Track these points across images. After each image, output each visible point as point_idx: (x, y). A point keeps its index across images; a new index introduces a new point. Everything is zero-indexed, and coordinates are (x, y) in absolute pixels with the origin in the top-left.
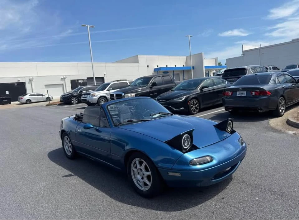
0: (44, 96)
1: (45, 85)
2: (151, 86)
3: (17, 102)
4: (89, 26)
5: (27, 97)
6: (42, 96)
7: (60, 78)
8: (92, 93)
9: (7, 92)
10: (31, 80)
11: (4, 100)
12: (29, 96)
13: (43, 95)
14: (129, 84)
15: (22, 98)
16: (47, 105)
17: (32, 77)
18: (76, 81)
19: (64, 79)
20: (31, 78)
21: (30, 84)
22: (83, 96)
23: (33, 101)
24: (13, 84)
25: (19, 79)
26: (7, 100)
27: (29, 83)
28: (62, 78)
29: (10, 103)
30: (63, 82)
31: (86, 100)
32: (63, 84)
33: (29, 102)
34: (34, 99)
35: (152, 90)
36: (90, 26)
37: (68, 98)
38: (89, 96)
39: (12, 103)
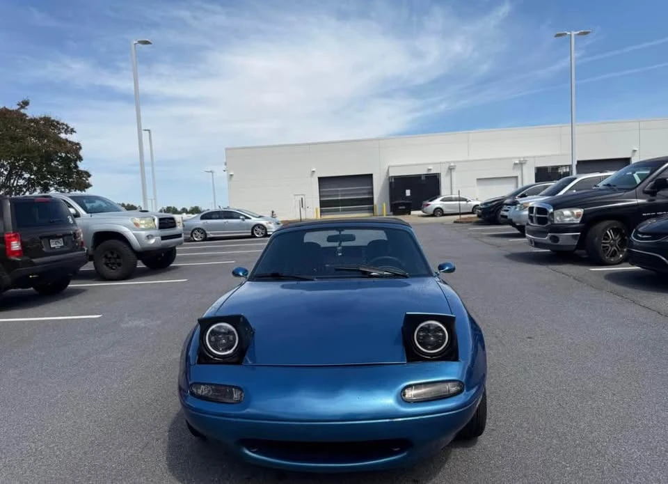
0: (469, 203)
1: (478, 179)
3: (420, 212)
4: (574, 33)
5: (437, 203)
6: (465, 202)
8: (521, 202)
9: (408, 193)
10: (451, 169)
11: (400, 208)
12: (441, 200)
13: (469, 199)
15: (428, 205)
16: (455, 222)
17: (454, 162)
18: (549, 171)
19: (521, 164)
20: (452, 164)
21: (449, 178)
23: (446, 211)
24: (418, 177)
25: (430, 168)
26: (404, 207)
27: (447, 175)
28: (515, 164)
29: (410, 214)
30: (517, 173)
31: (506, 217)
32: (516, 177)
33: (439, 212)
34: (449, 207)
36: (578, 32)
37: (492, 209)
39: (413, 212)
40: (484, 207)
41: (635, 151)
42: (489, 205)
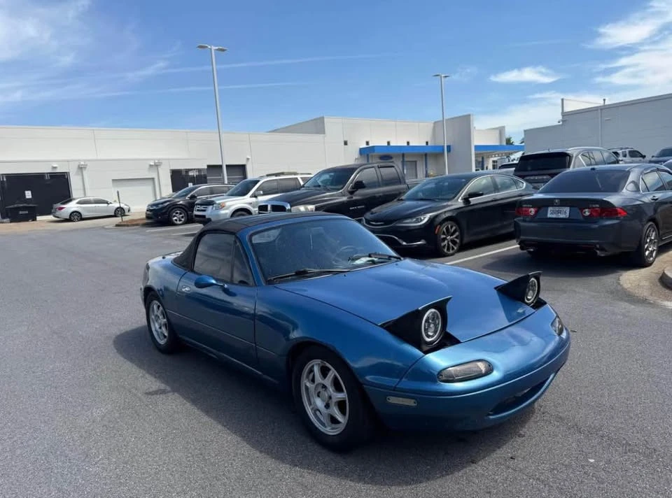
0: (110, 205)
1: (113, 180)
2: (353, 188)
3: (51, 217)
4: (214, 48)
5: (72, 207)
6: (106, 205)
7: (148, 166)
8: (217, 202)
9: (28, 194)
10: (81, 168)
11: (21, 213)
12: (78, 203)
13: (109, 201)
14: (302, 183)
15: (62, 208)
16: (117, 225)
17: (85, 161)
18: (184, 173)
19: (156, 166)
20: (82, 163)
21: (80, 177)
22: (196, 208)
23: (85, 214)
24: (40, 177)
25: (55, 166)
26: (27, 212)
27: (77, 174)
28: (151, 166)
29: (34, 219)
30: (154, 175)
31: (204, 216)
32: (153, 179)
33: (76, 216)
34: (88, 210)
35: (354, 198)
36: (217, 48)
37: (164, 211)
38: (211, 206)
39: (39, 218)
40: (155, 208)
41: (248, 159)
42: (160, 206)
